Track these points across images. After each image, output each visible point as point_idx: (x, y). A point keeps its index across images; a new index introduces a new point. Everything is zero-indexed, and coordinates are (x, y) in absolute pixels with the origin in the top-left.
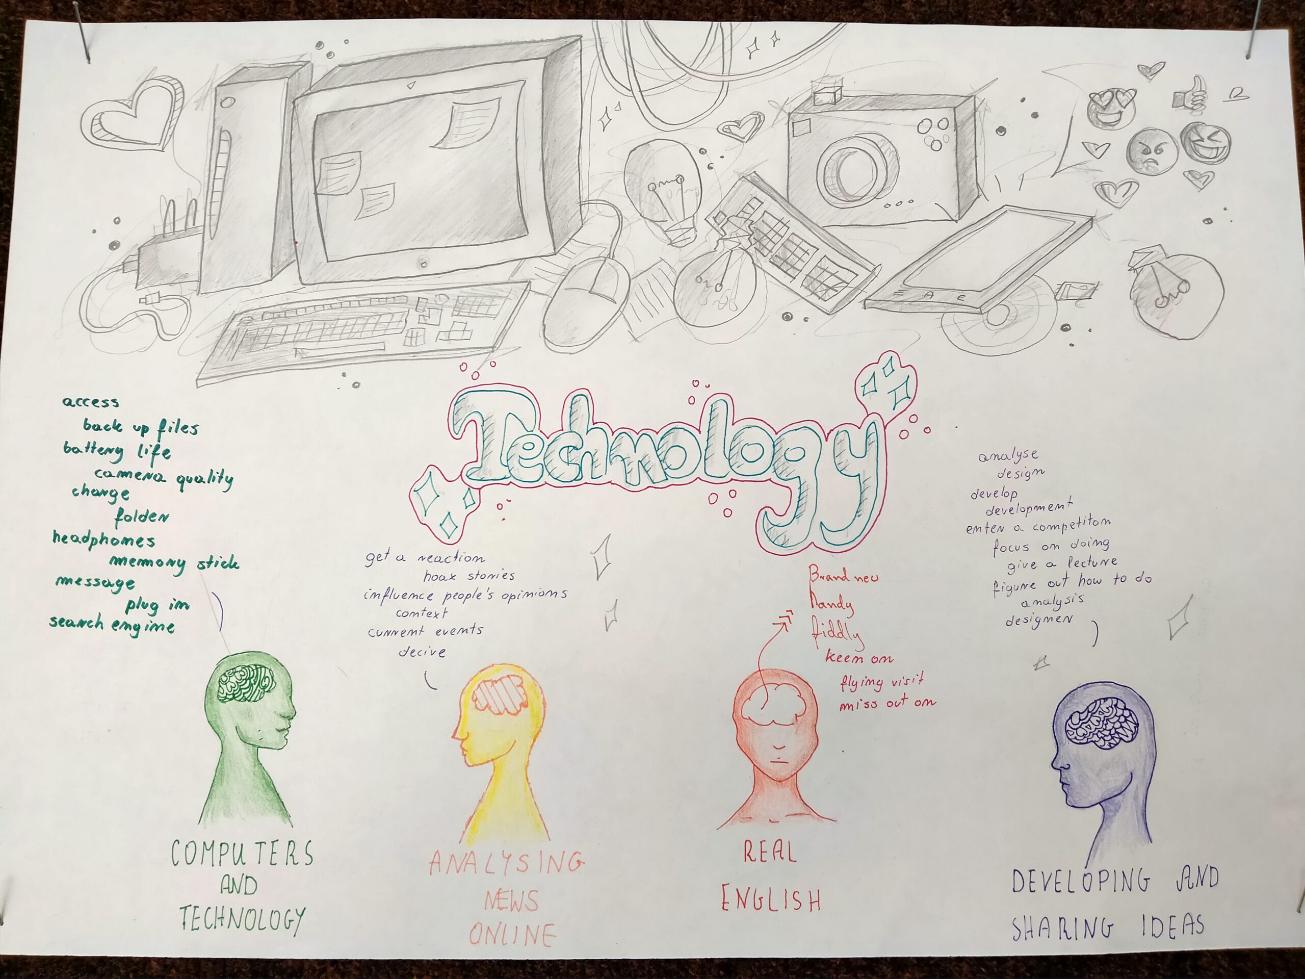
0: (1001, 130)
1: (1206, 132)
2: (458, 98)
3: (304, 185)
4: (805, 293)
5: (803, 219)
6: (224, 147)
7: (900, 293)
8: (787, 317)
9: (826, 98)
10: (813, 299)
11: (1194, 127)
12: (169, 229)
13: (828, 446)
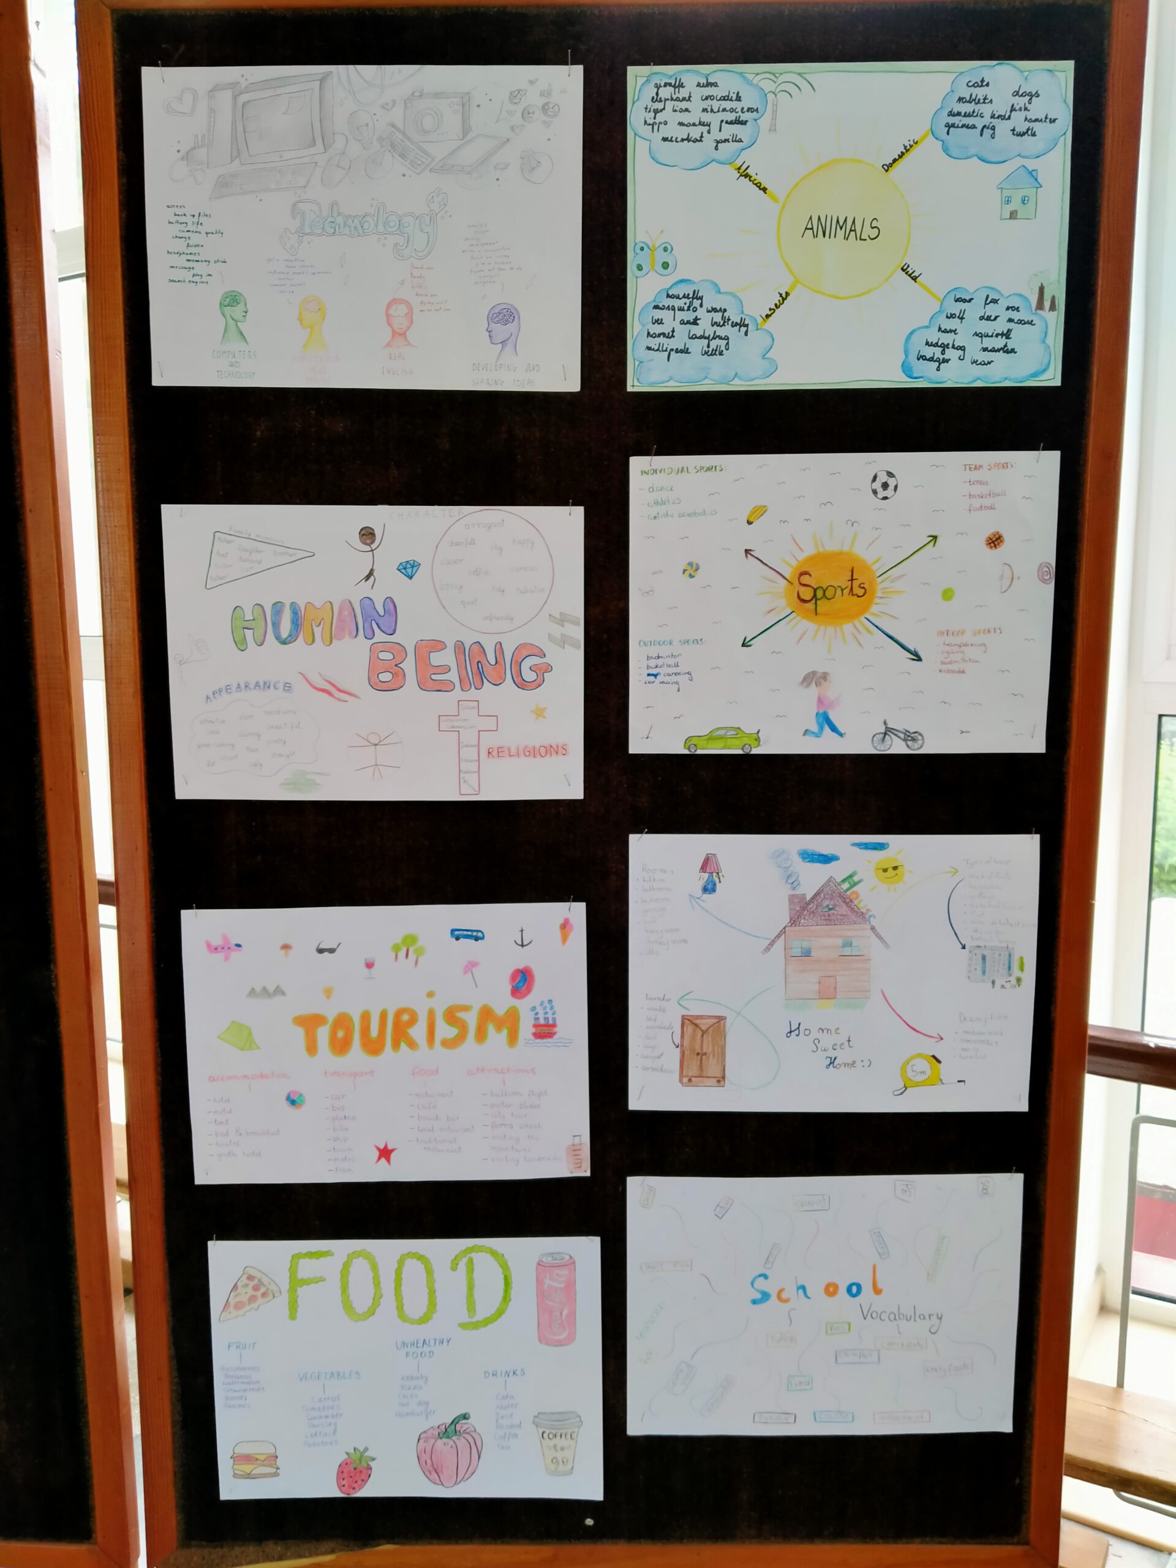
0: (478, 106)
1: (551, 106)
2: (291, 95)
3: (240, 128)
4: (410, 166)
5: (409, 139)
6: (213, 114)
7: (442, 167)
8: (404, 175)
9: (417, 94)
10: (413, 168)
11: (547, 104)
12: (196, 145)
13: (418, 221)
